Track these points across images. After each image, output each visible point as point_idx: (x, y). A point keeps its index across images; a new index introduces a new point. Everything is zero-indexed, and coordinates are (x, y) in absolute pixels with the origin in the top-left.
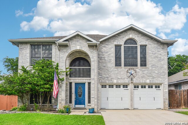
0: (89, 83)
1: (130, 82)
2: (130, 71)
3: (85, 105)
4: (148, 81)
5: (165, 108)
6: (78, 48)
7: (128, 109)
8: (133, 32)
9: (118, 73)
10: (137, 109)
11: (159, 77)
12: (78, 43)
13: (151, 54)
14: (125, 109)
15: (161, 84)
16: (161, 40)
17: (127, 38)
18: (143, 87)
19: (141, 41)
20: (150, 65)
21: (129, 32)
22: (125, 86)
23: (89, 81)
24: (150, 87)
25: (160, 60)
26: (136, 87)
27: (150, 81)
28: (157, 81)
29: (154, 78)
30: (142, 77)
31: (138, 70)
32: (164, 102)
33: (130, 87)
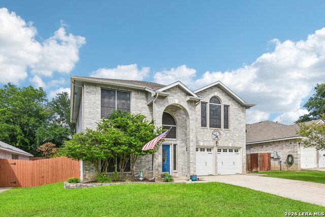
0: (175, 145)
1: (215, 145)
2: (215, 133)
3: (169, 171)
4: (230, 145)
5: (244, 173)
6: (177, 102)
7: (211, 175)
8: (218, 89)
9: (204, 135)
10: (219, 175)
11: (239, 141)
12: (176, 96)
13: (233, 116)
14: (209, 175)
15: (240, 148)
16: (243, 102)
17: (212, 95)
18: (225, 151)
19: (225, 100)
20: (232, 128)
21: (214, 89)
22: (209, 150)
23: (175, 143)
24: (231, 151)
25: (240, 123)
26: (219, 150)
27: (232, 144)
28: (237, 145)
29: (235, 141)
30: (226, 140)
31: (222, 132)
32: (243, 167)
33: (215, 150)
